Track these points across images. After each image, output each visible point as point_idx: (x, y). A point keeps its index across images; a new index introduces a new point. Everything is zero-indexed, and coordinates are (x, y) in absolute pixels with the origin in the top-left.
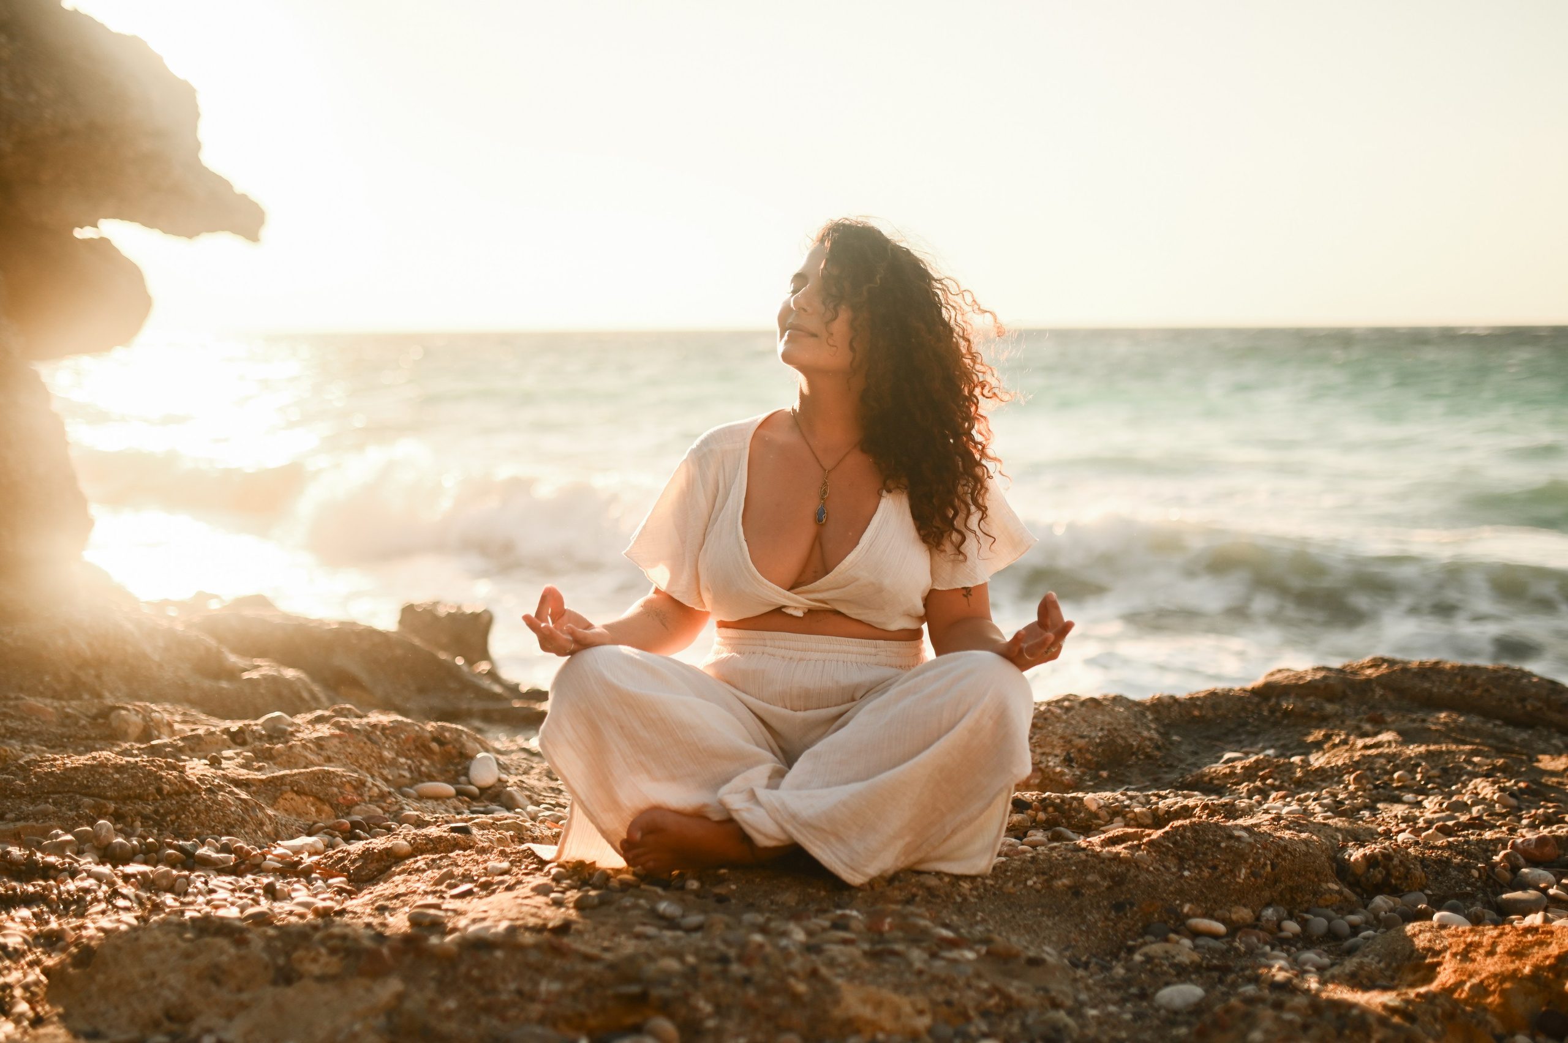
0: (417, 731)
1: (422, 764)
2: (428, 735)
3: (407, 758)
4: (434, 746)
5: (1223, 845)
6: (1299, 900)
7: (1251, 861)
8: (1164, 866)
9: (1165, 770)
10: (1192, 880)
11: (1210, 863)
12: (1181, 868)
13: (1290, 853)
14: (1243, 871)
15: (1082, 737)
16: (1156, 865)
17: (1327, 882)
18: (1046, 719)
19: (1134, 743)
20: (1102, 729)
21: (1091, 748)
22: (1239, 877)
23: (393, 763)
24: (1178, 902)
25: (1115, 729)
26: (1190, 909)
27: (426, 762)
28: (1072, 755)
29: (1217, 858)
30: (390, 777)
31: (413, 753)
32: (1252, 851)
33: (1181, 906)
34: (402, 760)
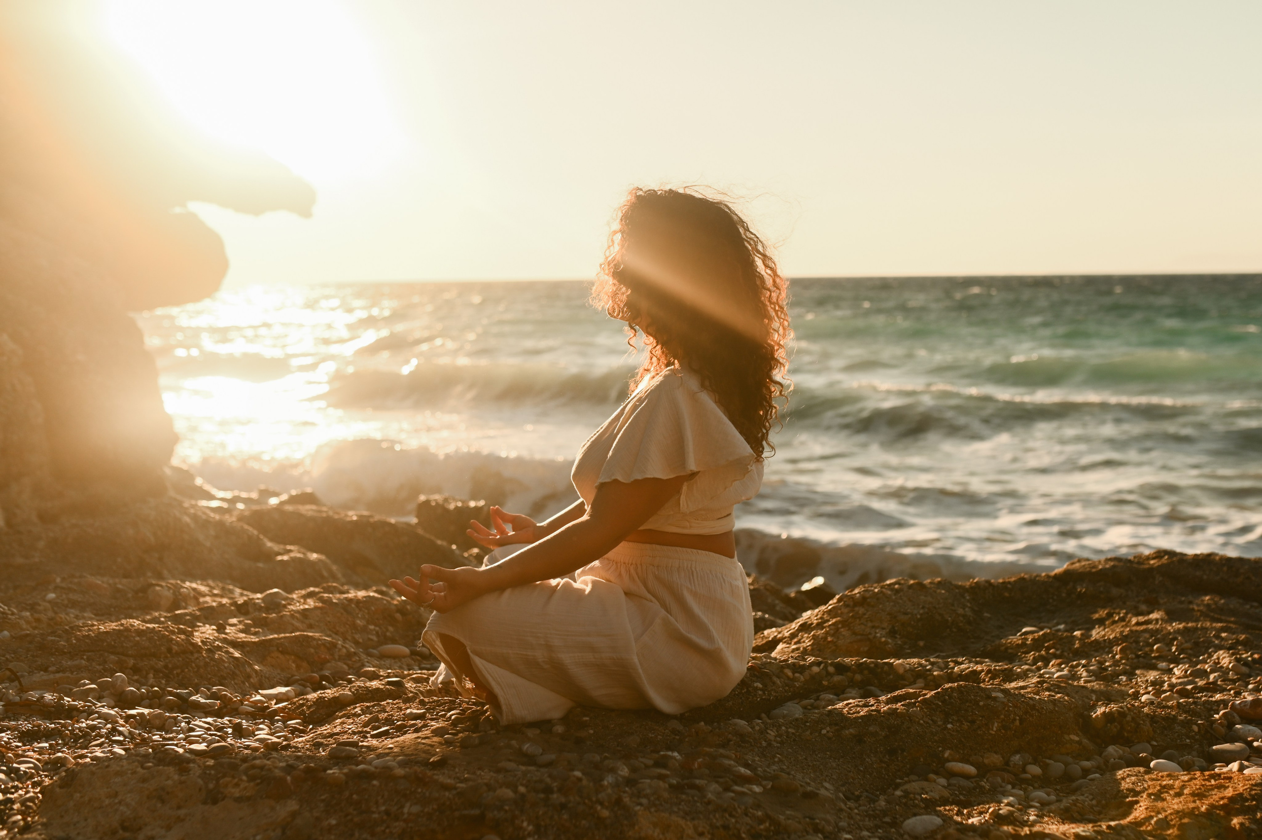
0: (385, 604)
1: (387, 630)
2: (393, 607)
3: (376, 625)
4: (398, 616)
5: (981, 703)
6: (1044, 748)
7: (1002, 717)
8: (932, 720)
9: (972, 640)
10: (953, 731)
11: (970, 718)
12: (946, 722)
13: (1038, 710)
14: (996, 724)
15: (906, 614)
16: (926, 719)
17: (1069, 734)
19: (950, 619)
20: (923, 608)
21: (912, 623)
22: (992, 730)
23: (364, 629)
24: (940, 749)
25: (935, 608)
26: (950, 754)
27: (391, 629)
28: (896, 628)
29: (976, 714)
30: (361, 640)
31: (381, 622)
32: (1004, 709)
33: (943, 752)
34: (372, 627)
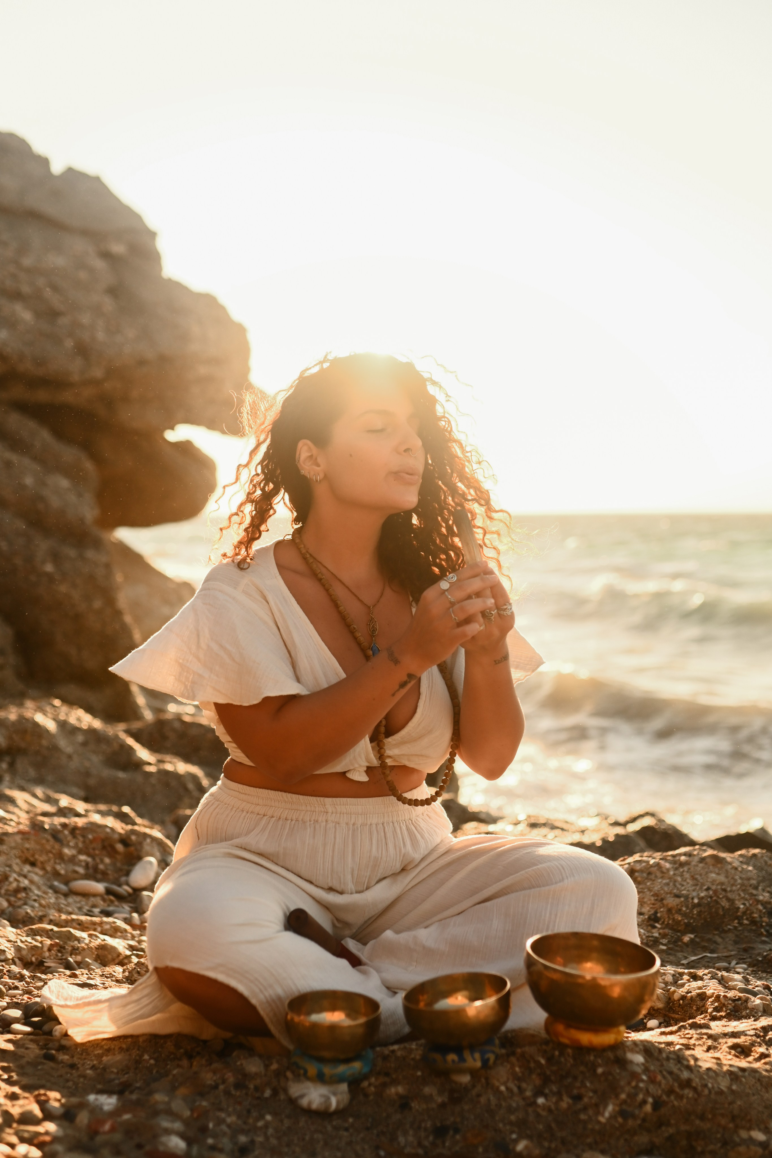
0: (107, 833)
1: (102, 861)
2: (116, 836)
3: (88, 855)
4: (120, 847)
5: (600, 1070)
6: (699, 1149)
7: (623, 1096)
8: (519, 1088)
10: (544, 1110)
11: (575, 1092)
12: (539, 1092)
13: (695, 1089)
14: (610, 1108)
15: (677, 896)
16: (511, 1085)
17: (750, 1129)
18: (649, 873)
19: (742, 906)
20: (708, 889)
21: (684, 909)
22: (603, 1115)
23: (72, 860)
24: (514, 1136)
25: (725, 890)
26: (526, 1147)
27: (107, 860)
28: (659, 915)
29: (586, 1086)
30: (62, 872)
31: (97, 852)
32: (629, 1083)
33: (516, 1142)
34: (83, 857)
